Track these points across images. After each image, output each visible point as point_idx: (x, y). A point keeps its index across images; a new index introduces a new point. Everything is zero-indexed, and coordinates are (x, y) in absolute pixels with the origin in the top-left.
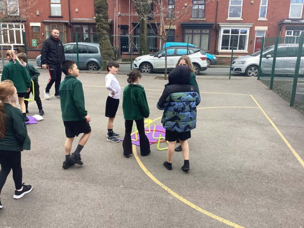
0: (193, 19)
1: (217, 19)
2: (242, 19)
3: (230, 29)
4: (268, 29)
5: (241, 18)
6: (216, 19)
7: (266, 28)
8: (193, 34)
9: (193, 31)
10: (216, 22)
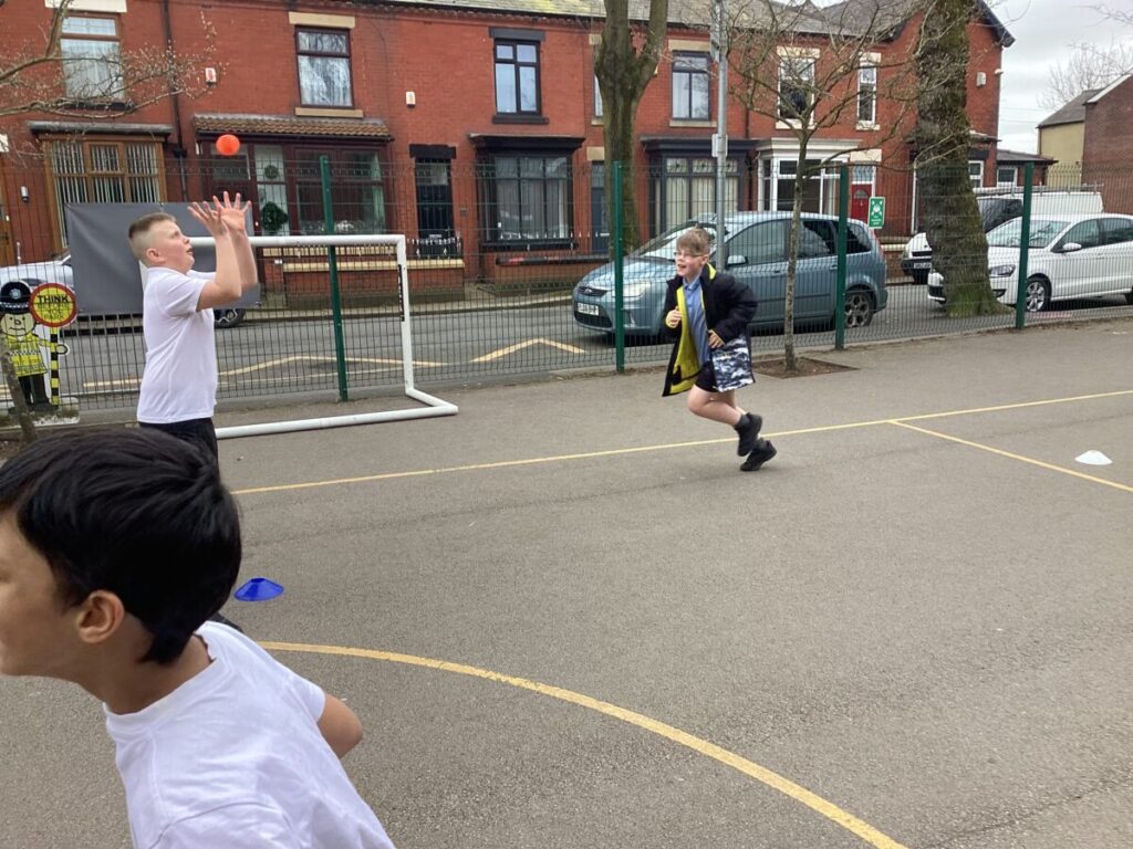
1: (751, 123)
2: (816, 127)
3: (796, 158)
4: (882, 157)
6: (747, 124)
8: (690, 177)
9: (690, 168)
10: (747, 135)
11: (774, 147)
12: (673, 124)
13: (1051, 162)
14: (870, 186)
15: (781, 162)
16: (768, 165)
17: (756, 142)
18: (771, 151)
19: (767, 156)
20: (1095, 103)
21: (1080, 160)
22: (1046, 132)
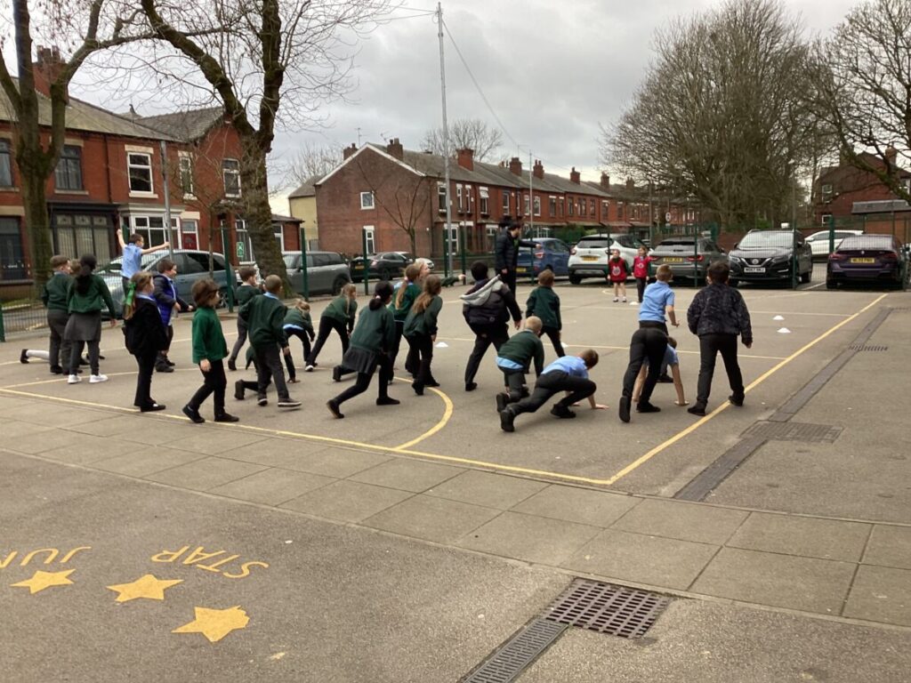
0: (62, 192)
1: (112, 193)
2: (156, 196)
3: (146, 216)
4: (201, 217)
5: (152, 192)
6: (110, 193)
7: (196, 215)
8: (74, 227)
9: (74, 222)
10: (110, 200)
11: (131, 209)
12: (57, 192)
13: (301, 222)
14: (195, 235)
15: (137, 219)
16: (127, 221)
17: (118, 206)
18: (129, 211)
19: (125, 215)
20: (320, 186)
21: (316, 220)
22: (294, 201)
